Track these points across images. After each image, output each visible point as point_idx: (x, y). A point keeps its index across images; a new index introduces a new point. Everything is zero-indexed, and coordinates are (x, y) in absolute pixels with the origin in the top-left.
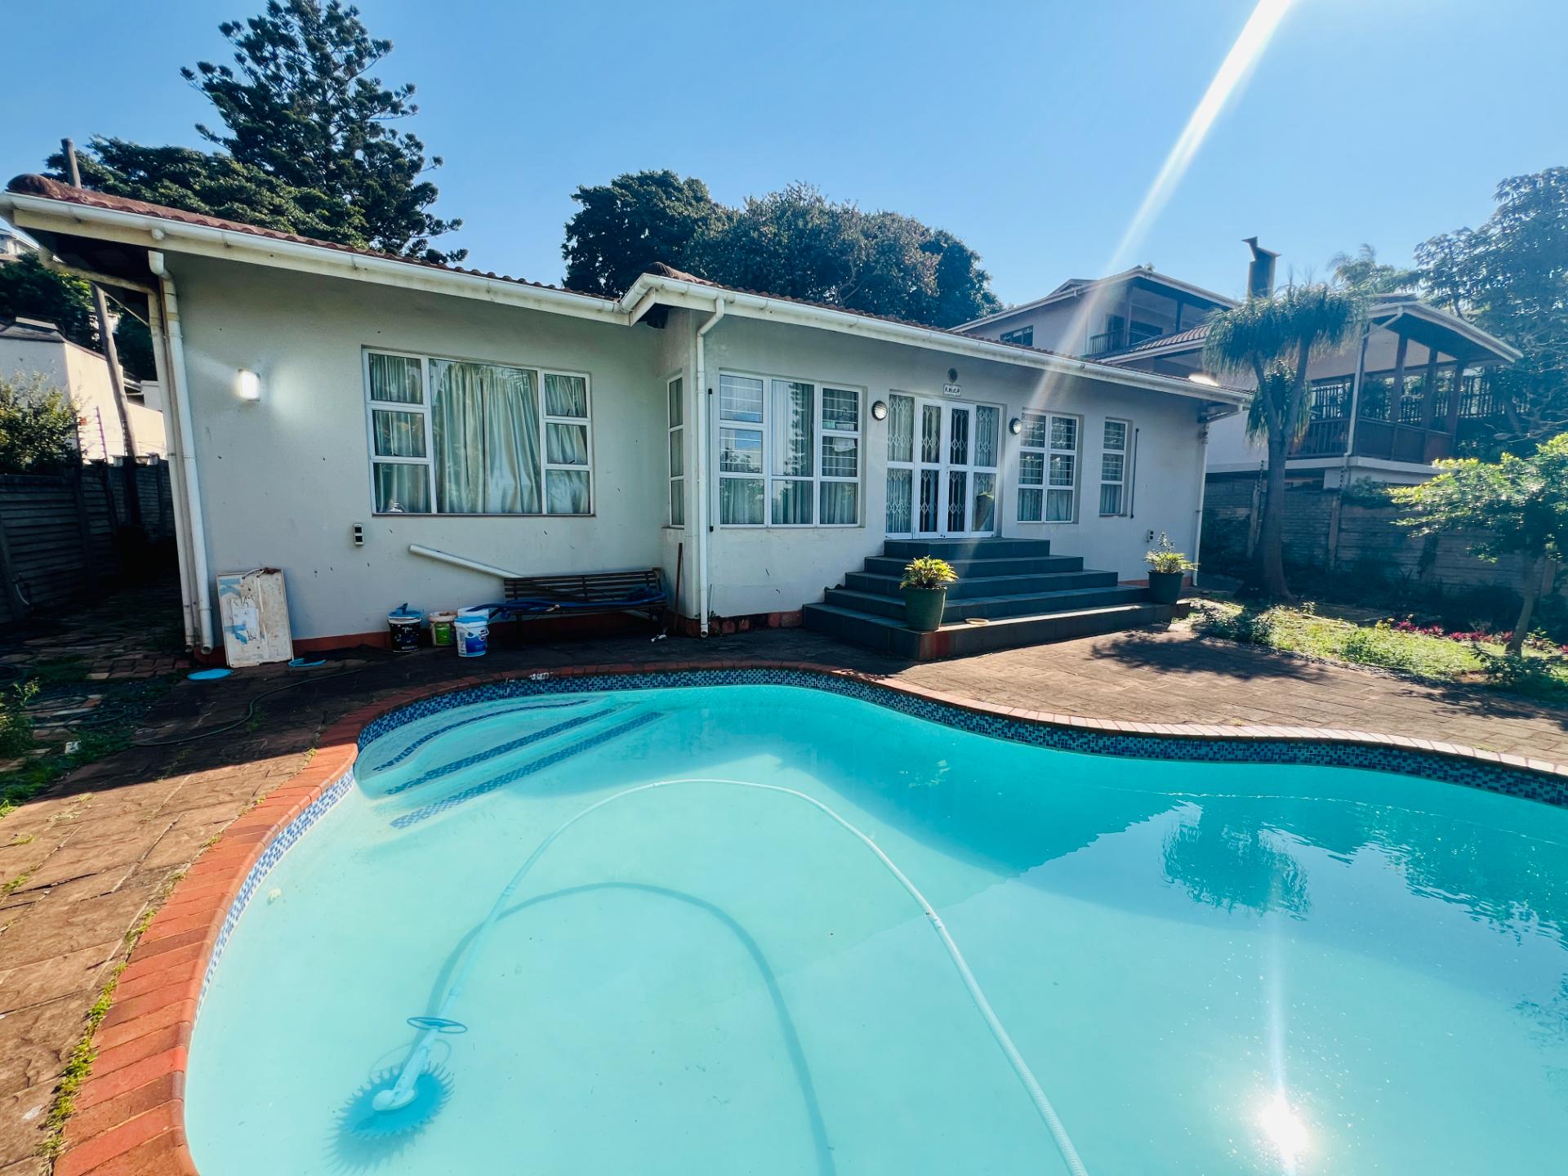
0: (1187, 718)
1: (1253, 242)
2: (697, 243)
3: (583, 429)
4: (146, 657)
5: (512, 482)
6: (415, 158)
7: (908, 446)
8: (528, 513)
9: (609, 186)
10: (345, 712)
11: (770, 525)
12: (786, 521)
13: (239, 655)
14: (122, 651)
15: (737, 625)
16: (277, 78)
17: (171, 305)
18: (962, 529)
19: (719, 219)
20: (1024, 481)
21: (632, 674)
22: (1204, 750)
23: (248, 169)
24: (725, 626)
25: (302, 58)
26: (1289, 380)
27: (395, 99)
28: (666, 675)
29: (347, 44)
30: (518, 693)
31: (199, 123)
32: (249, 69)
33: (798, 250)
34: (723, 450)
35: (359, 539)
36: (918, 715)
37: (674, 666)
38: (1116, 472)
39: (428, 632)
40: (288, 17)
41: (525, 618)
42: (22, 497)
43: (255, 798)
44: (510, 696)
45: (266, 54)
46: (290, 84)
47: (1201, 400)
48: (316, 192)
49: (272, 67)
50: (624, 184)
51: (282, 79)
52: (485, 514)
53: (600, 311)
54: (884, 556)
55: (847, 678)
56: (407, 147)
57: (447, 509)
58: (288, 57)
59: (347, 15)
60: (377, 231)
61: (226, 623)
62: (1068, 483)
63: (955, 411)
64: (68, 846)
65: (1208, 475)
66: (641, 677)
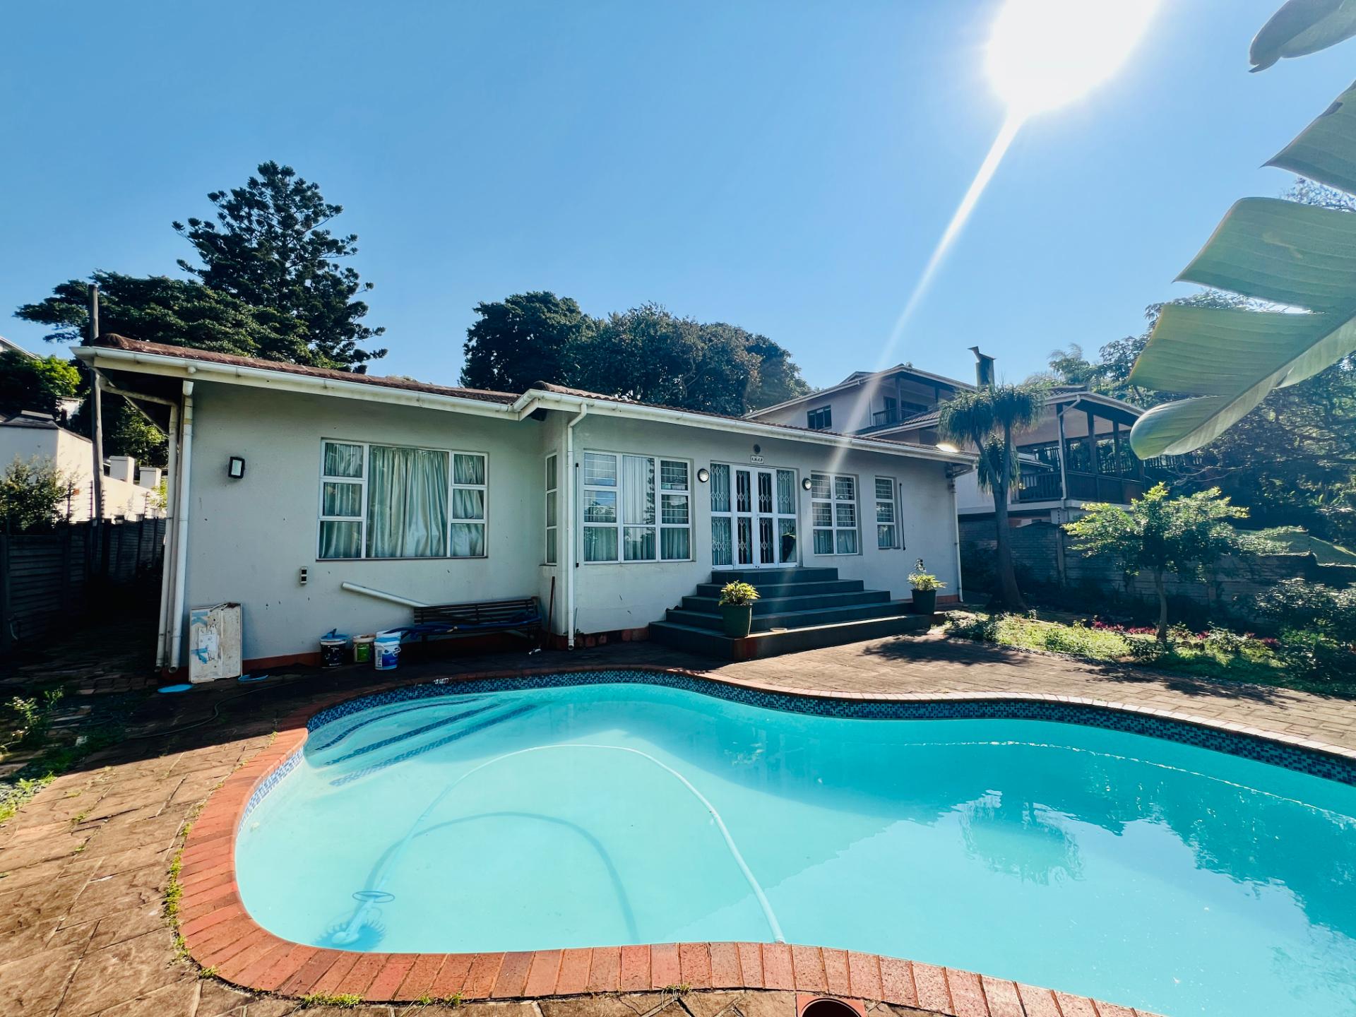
0: (913, 690)
1: (976, 349)
2: (571, 346)
3: (481, 493)
4: (122, 677)
5: (425, 533)
6: (352, 284)
7: (727, 500)
8: (436, 556)
9: (503, 302)
10: (292, 709)
11: (623, 561)
12: (635, 558)
13: (199, 672)
14: (102, 673)
15: (597, 640)
16: (250, 230)
17: (188, 413)
18: (772, 561)
19: (588, 327)
20: (818, 524)
21: (513, 678)
22: (922, 711)
23: (218, 294)
24: (587, 641)
25: (270, 216)
26: (1001, 448)
27: (340, 244)
28: (540, 678)
29: (308, 208)
30: (423, 695)
31: (181, 259)
32: (228, 223)
33: (650, 351)
34: (587, 507)
35: (304, 579)
36: (729, 698)
37: (546, 670)
38: (889, 515)
39: (352, 651)
40: (263, 189)
41: (431, 638)
42: (27, 553)
43: (240, 763)
44: (418, 697)
45: (243, 213)
46: (258, 234)
47: (946, 462)
48: (271, 310)
49: (246, 222)
50: (515, 301)
51: (253, 231)
52: (402, 558)
53: (497, 411)
54: (713, 583)
55: (678, 674)
56: (347, 277)
57: (373, 555)
58: (259, 215)
59: (309, 188)
60: (316, 337)
61: (192, 647)
62: (853, 525)
63: (760, 474)
64: (108, 796)
65: (959, 516)
66: (520, 680)
